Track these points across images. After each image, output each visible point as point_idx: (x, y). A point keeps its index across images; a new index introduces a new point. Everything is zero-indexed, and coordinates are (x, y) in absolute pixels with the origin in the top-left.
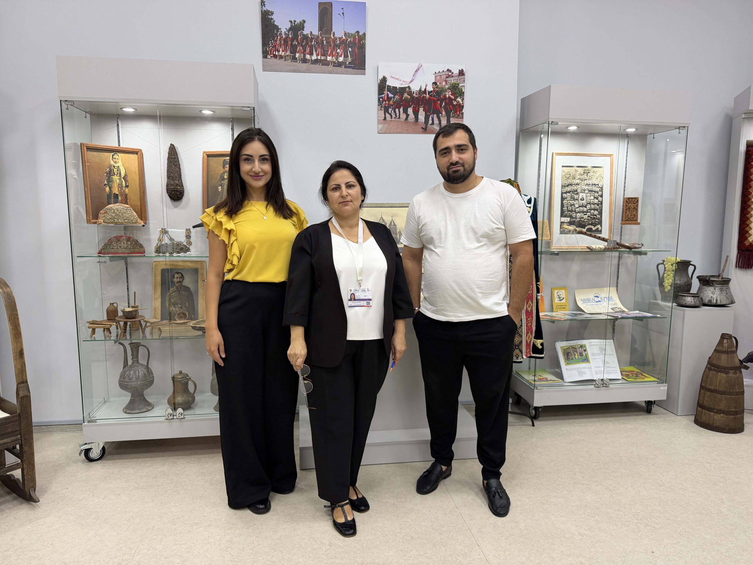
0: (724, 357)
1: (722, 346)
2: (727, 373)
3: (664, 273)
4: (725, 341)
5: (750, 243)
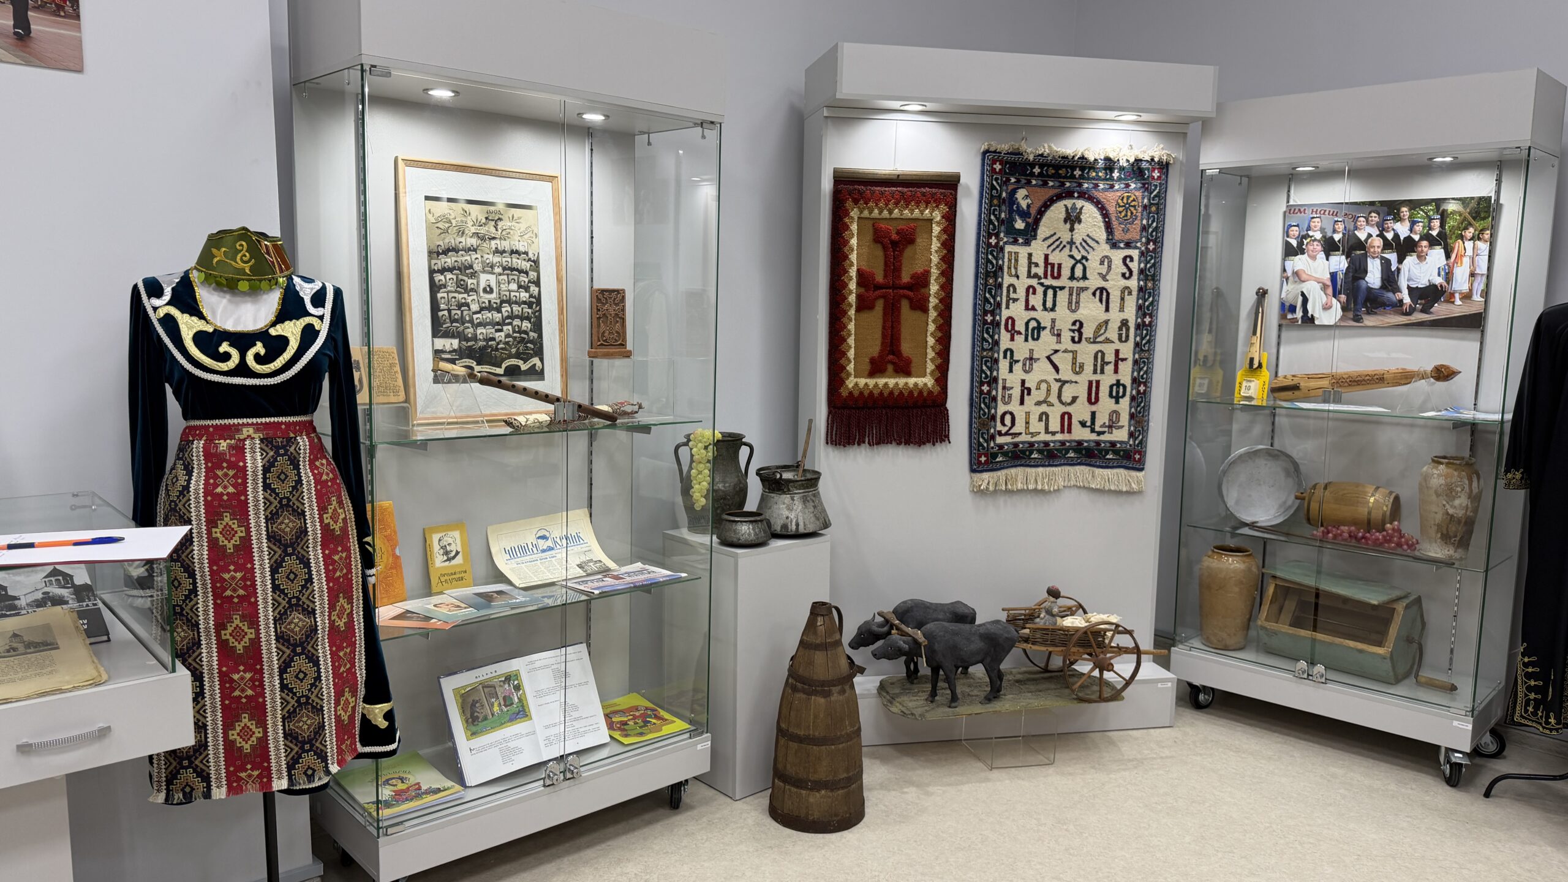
0: (819, 657)
1: (815, 633)
2: (827, 694)
3: (691, 468)
4: (820, 621)
5: (851, 393)
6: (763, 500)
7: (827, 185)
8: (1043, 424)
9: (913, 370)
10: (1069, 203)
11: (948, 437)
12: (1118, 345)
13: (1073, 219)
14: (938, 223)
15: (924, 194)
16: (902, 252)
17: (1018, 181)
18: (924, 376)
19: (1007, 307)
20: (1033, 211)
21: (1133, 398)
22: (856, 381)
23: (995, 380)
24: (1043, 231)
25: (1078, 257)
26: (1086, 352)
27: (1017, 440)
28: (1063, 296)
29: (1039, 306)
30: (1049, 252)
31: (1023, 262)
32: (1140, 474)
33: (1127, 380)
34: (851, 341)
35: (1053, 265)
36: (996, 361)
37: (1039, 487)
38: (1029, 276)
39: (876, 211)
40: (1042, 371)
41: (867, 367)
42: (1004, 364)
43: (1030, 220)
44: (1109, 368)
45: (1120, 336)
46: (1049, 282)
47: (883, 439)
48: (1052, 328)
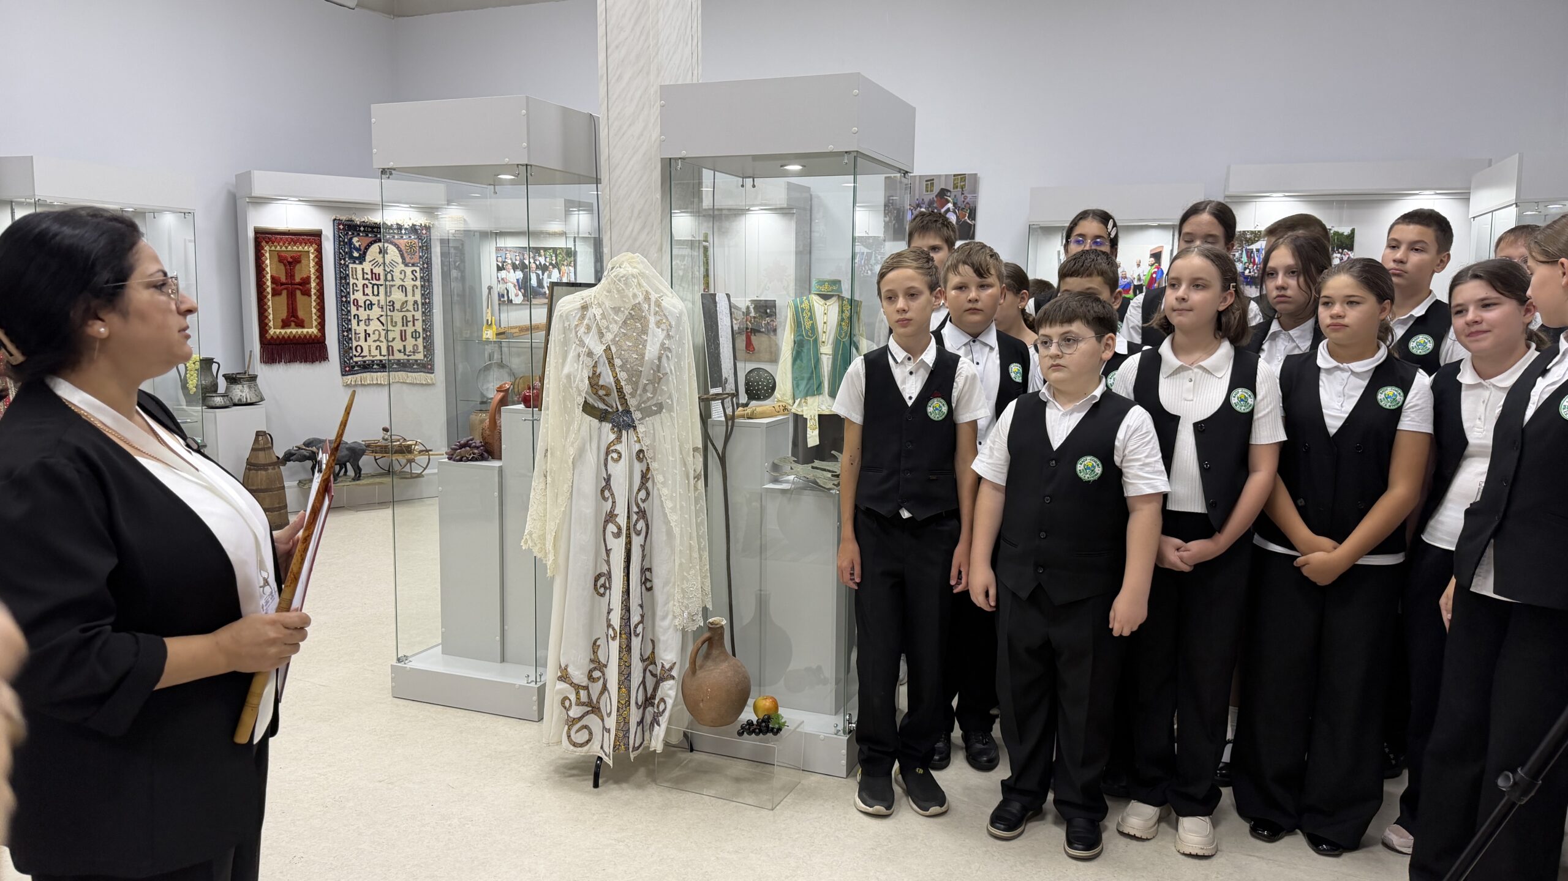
0: (261, 454)
1: (259, 444)
2: (266, 470)
3: (186, 374)
4: (260, 438)
5: (272, 337)
6: (227, 388)
7: (251, 234)
8: (378, 351)
9: (305, 325)
10: (381, 244)
11: (327, 358)
12: (413, 313)
13: (383, 252)
14: (313, 253)
15: (303, 239)
16: (294, 267)
17: (353, 234)
18: (312, 328)
19: (353, 294)
20: (362, 248)
21: (424, 338)
22: (274, 331)
23: (350, 330)
24: (368, 257)
25: (388, 270)
26: (397, 316)
27: (365, 359)
28: (382, 289)
29: (370, 293)
30: (373, 267)
31: (360, 272)
32: (432, 375)
33: (420, 330)
34: (270, 311)
35: (375, 274)
36: (350, 320)
37: (379, 382)
38: (363, 279)
39: (279, 247)
40: (375, 325)
41: (280, 324)
42: (354, 322)
43: (361, 252)
44: (411, 324)
45: (414, 308)
46: (374, 282)
47: (292, 360)
48: (379, 304)
